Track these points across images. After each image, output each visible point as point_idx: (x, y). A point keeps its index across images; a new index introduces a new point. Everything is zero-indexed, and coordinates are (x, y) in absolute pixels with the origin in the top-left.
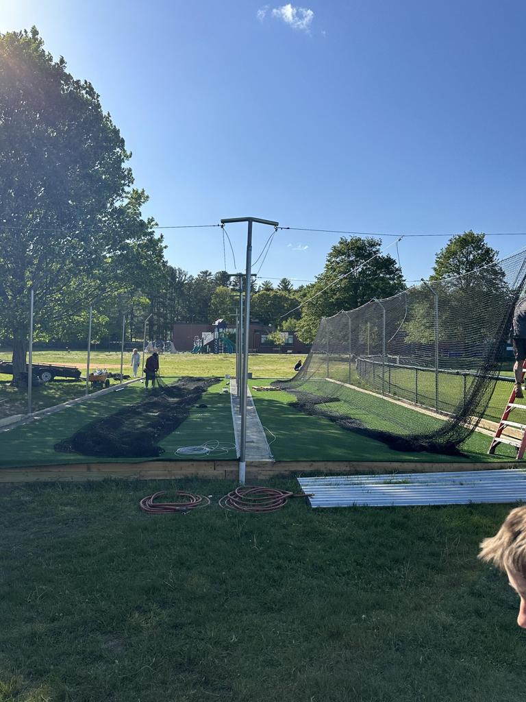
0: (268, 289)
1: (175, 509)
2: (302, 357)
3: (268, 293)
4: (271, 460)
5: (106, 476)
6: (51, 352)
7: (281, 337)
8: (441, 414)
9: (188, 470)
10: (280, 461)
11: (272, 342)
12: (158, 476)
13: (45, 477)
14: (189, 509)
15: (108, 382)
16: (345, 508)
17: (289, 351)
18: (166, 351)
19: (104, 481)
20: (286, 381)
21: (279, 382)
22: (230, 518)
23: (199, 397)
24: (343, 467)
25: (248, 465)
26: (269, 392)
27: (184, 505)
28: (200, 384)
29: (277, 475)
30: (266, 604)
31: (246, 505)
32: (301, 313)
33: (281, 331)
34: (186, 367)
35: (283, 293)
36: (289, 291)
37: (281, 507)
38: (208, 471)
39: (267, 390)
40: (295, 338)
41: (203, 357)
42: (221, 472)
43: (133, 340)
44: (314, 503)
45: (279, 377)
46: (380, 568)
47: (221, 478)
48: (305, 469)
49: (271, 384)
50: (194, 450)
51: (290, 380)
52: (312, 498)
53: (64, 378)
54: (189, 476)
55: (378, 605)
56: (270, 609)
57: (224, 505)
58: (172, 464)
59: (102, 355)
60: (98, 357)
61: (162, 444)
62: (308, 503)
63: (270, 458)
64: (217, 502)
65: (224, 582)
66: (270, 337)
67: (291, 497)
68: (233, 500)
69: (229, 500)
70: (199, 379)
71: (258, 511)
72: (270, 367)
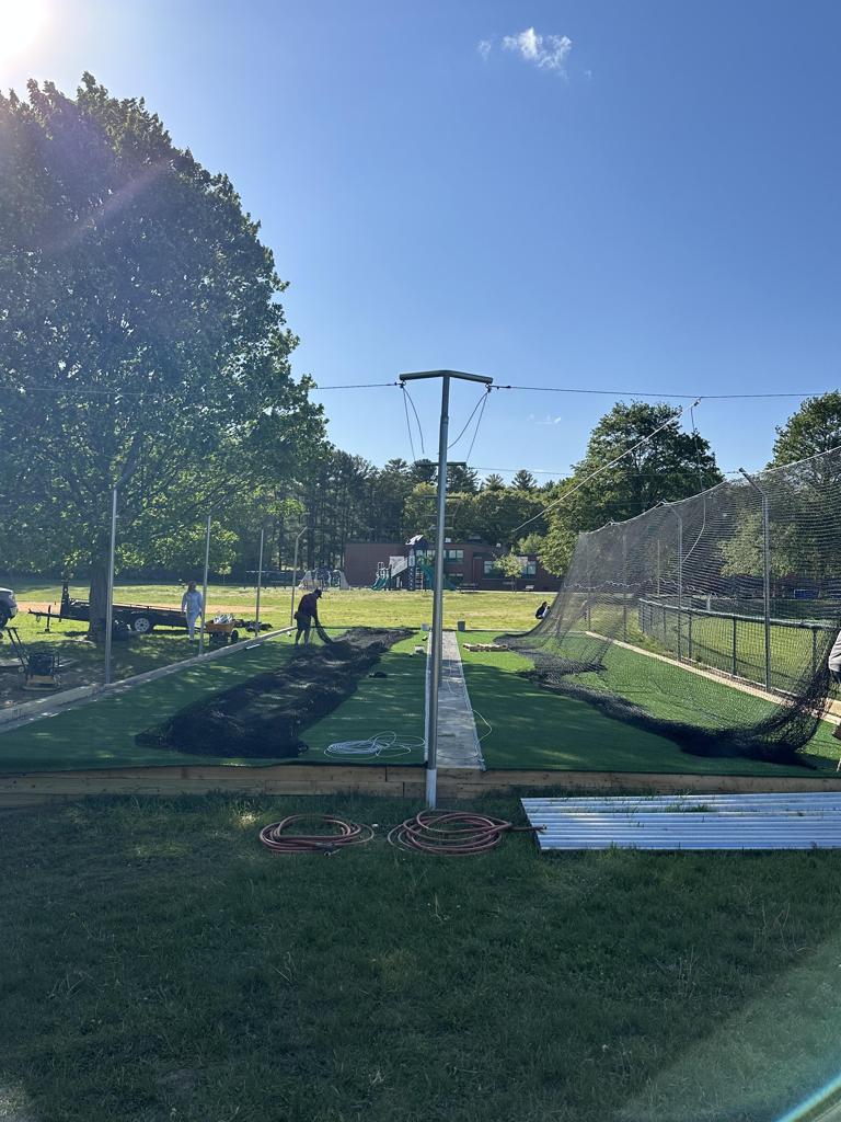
0: (496, 487)
1: (314, 846)
2: (549, 597)
3: (495, 494)
4: (478, 767)
5: (212, 788)
6: (155, 587)
7: (515, 564)
8: (775, 693)
9: (343, 780)
10: (494, 770)
11: (502, 572)
12: (295, 789)
13: (116, 786)
14: (338, 847)
15: (236, 633)
16: (597, 851)
17: (528, 587)
18: (333, 585)
19: (207, 796)
20: (521, 636)
21: (508, 636)
22: (402, 863)
23: (376, 661)
24: (599, 781)
25: (441, 775)
26: (490, 653)
27: (330, 840)
28: (381, 639)
29: (489, 793)
30: (441, 1017)
31: (433, 842)
32: (547, 525)
33: (518, 554)
34: (362, 611)
35: (521, 494)
36: (530, 490)
37: (489, 848)
38: (375, 783)
39: (487, 649)
40: (539, 566)
41: (390, 596)
42: (398, 785)
43: (283, 569)
44: (546, 841)
45: (510, 629)
46: (645, 959)
47: (396, 795)
48: (535, 783)
49: (495, 641)
50: (356, 747)
51: (527, 634)
52: (543, 833)
53: (170, 628)
54: (345, 791)
55: (634, 1028)
56: (448, 1027)
57: (395, 840)
58: (318, 770)
59: (233, 593)
60: (227, 595)
61: (304, 737)
62: (536, 842)
63: (479, 763)
64: (386, 836)
65: (376, 975)
66: (498, 564)
67: (508, 830)
68: (411, 834)
69: (405, 833)
70: (380, 632)
71: (449, 852)
72: (496, 613)
